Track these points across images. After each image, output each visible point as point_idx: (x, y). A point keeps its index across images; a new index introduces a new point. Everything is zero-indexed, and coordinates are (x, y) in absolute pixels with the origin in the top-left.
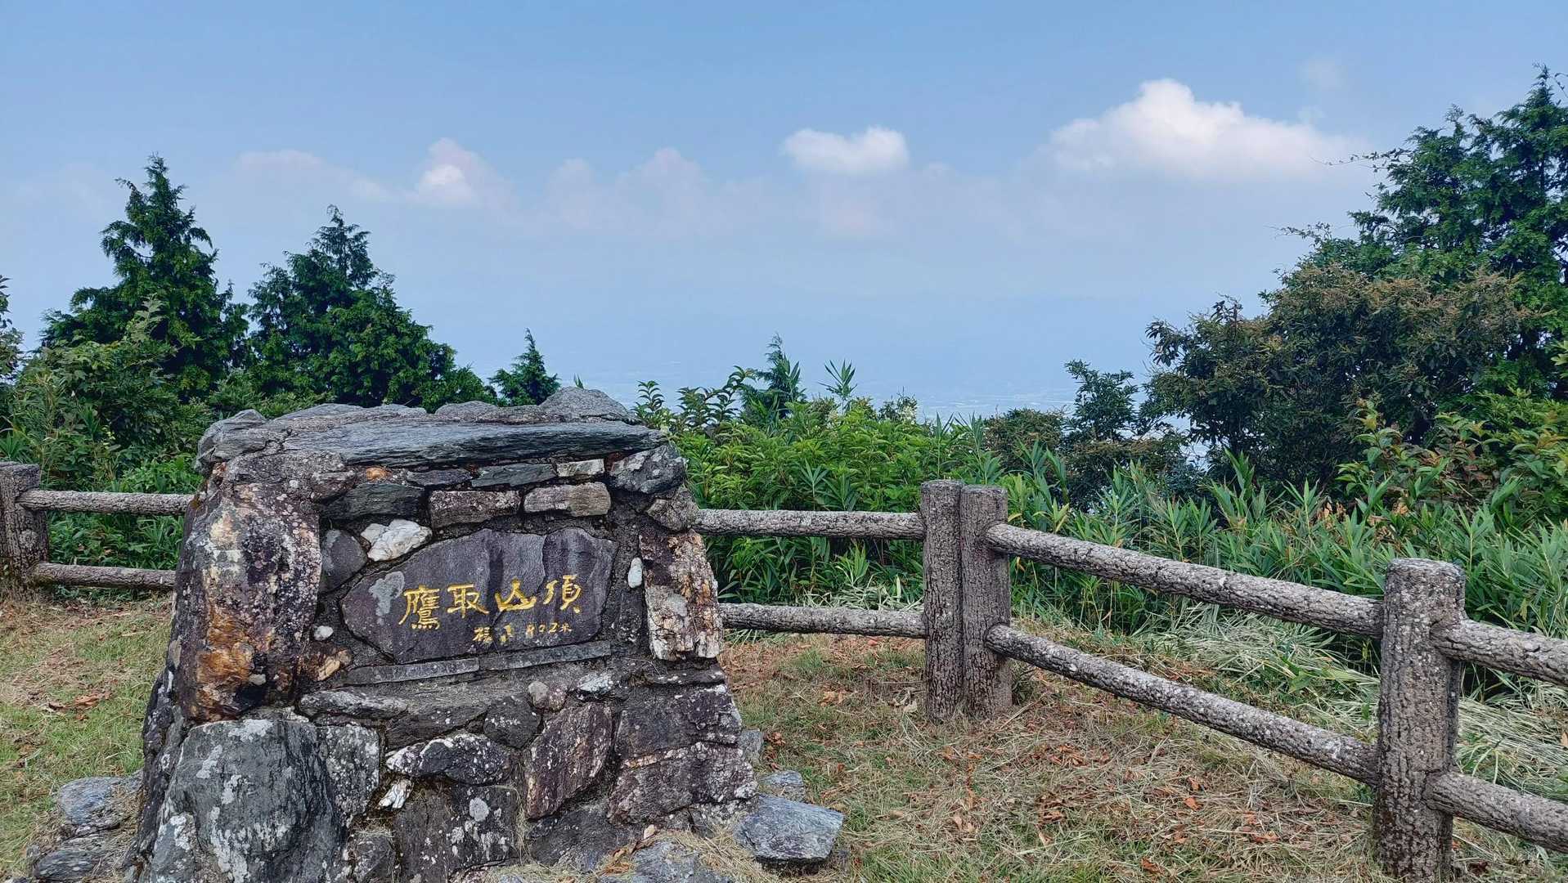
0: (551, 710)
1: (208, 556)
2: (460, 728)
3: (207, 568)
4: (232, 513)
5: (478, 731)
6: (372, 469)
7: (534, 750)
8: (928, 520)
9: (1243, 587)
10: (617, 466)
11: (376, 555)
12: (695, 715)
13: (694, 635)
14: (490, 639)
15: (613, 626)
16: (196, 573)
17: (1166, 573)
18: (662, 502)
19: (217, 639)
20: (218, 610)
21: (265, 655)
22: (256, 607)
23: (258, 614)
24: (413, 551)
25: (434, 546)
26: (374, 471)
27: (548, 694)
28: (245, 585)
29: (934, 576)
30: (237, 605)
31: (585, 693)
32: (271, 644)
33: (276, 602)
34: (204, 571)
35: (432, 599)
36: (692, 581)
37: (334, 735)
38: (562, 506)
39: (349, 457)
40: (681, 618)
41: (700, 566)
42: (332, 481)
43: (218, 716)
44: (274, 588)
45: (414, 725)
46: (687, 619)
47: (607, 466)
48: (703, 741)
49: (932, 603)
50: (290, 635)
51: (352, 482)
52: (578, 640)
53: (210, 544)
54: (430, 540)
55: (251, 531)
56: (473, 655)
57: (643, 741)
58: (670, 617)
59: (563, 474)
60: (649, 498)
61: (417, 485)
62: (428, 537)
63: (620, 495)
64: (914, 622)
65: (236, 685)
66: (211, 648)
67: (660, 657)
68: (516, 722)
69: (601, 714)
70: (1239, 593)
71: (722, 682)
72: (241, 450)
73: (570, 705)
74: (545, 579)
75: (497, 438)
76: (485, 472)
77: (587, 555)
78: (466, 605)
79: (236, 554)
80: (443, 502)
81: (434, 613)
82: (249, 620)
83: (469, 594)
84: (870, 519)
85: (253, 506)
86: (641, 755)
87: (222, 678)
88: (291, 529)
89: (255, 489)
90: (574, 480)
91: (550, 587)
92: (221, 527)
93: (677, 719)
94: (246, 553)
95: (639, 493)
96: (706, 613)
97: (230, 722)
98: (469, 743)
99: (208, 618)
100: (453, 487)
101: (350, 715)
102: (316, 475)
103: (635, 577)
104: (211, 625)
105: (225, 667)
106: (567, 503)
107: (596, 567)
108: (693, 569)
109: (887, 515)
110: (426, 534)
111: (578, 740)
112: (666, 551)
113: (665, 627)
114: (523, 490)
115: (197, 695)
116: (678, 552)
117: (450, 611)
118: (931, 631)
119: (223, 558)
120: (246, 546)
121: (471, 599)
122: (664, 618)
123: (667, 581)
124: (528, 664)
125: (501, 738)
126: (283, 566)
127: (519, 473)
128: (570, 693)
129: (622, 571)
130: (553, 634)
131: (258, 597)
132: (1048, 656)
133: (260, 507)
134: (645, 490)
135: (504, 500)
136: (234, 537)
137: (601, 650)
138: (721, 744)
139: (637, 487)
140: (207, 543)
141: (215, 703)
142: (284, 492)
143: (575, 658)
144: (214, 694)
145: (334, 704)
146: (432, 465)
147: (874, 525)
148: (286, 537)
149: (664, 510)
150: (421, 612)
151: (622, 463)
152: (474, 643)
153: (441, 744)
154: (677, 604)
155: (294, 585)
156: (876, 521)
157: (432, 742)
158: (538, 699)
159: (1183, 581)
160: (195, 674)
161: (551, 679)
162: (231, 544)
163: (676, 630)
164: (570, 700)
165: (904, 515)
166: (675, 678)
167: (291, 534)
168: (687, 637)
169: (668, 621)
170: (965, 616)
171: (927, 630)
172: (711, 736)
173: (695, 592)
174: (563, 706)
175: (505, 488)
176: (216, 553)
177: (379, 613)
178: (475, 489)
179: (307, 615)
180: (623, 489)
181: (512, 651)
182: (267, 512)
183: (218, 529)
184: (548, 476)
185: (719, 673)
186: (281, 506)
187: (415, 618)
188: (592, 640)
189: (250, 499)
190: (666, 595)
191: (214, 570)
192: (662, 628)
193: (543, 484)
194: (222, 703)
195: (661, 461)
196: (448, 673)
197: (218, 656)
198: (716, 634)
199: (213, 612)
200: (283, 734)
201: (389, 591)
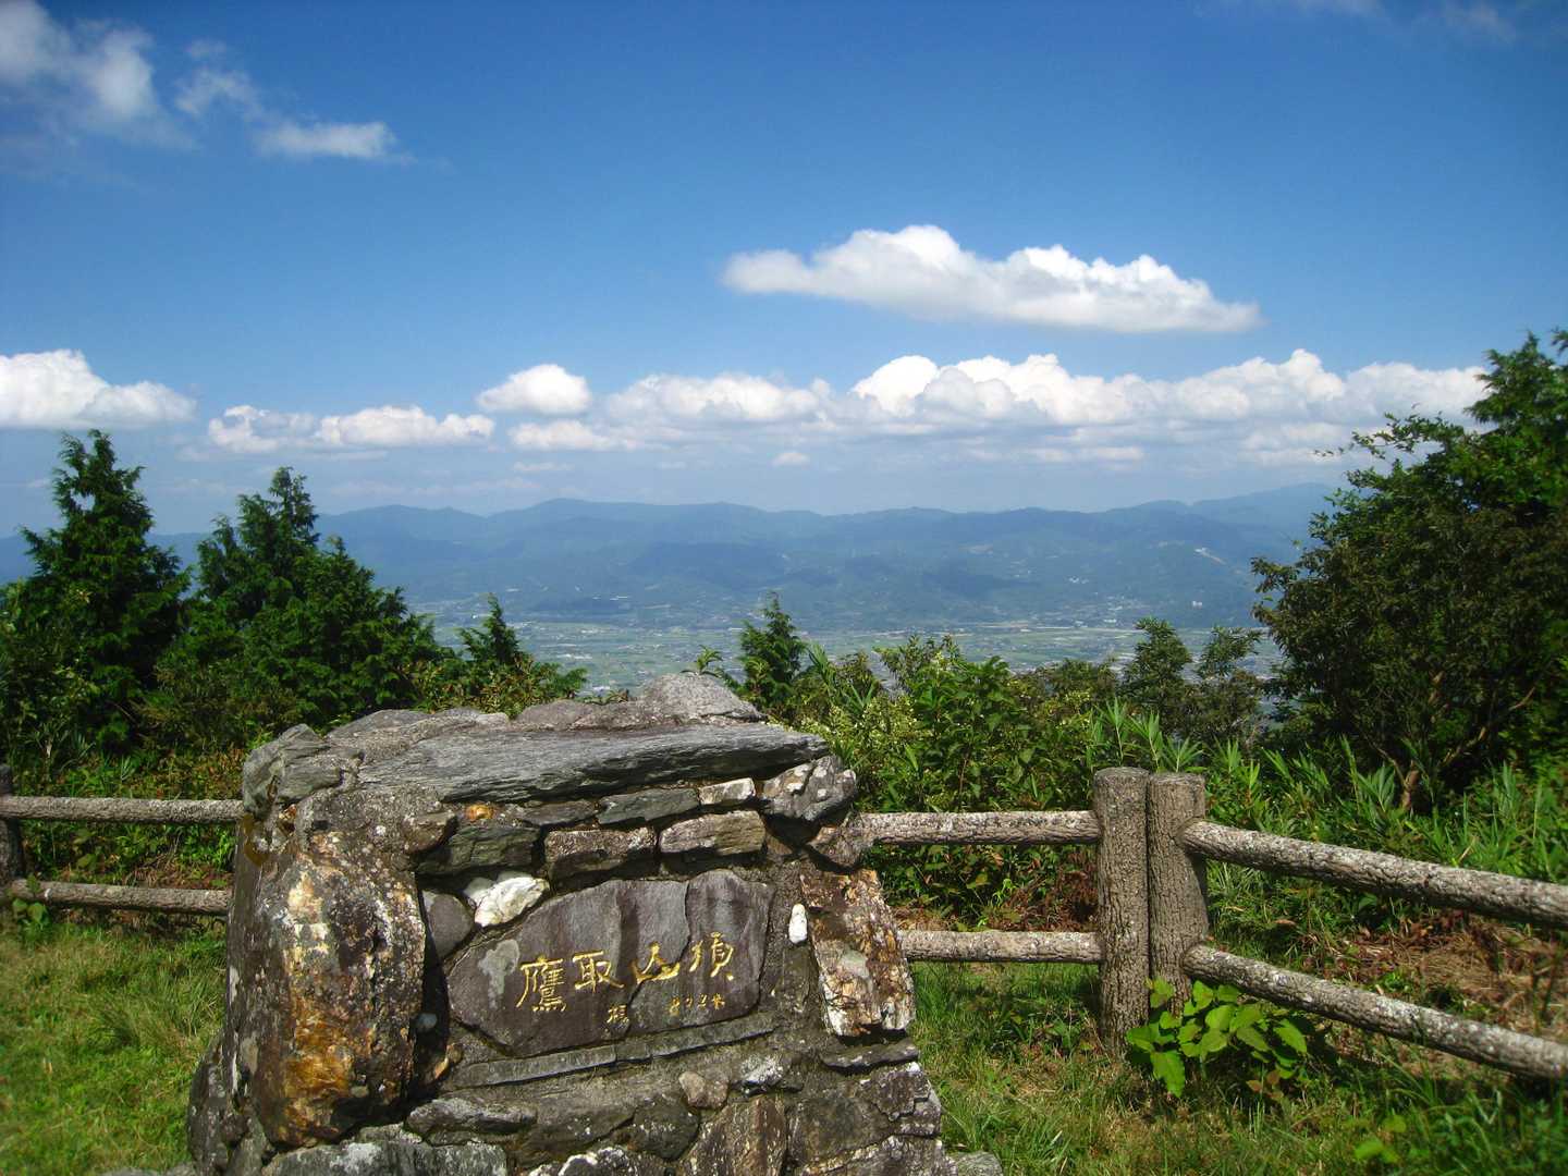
0: (709, 1108)
1: (288, 931)
2: (602, 1138)
3: (288, 948)
4: (313, 874)
5: (623, 1140)
6: (474, 807)
7: (694, 1160)
8: (1106, 819)
9: (1549, 899)
10: (771, 786)
11: (484, 918)
12: (887, 1103)
13: (881, 1003)
14: (626, 1020)
15: (773, 993)
16: (275, 954)
17: (1440, 883)
18: (830, 831)
19: (305, 1042)
20: (307, 1004)
21: (367, 1060)
22: (351, 998)
23: (354, 1007)
24: (527, 910)
25: (553, 902)
26: (478, 810)
27: (705, 1088)
28: (337, 970)
29: (1114, 889)
30: (329, 996)
31: (750, 1085)
32: (372, 1046)
33: (374, 990)
34: (285, 953)
35: (554, 973)
36: (872, 932)
37: (454, 1157)
38: (708, 844)
39: (446, 792)
40: (862, 982)
41: (879, 912)
42: (430, 827)
43: (313, 1141)
44: (371, 973)
45: (548, 1139)
46: (871, 983)
47: (759, 788)
48: (896, 1135)
49: (1111, 921)
50: (394, 1033)
51: (453, 827)
52: (733, 1012)
53: (289, 916)
54: (546, 896)
55: (337, 898)
56: (609, 1042)
57: (825, 1142)
58: (850, 982)
59: (708, 801)
60: (813, 828)
61: (532, 825)
62: (544, 893)
63: (778, 825)
64: (1087, 944)
65: (333, 1098)
66: (302, 1053)
67: (840, 1032)
68: (671, 1128)
69: (772, 1110)
70: (1544, 907)
71: (914, 1058)
72: (310, 787)
73: (733, 1101)
74: (690, 939)
75: (625, 759)
76: (613, 805)
77: (739, 906)
78: (597, 978)
79: (321, 929)
80: (561, 845)
81: (558, 991)
82: (345, 1016)
83: (599, 964)
84: (1029, 821)
85: (335, 863)
86: (824, 1158)
87: (316, 1090)
88: (384, 892)
89: (335, 840)
90: (719, 808)
91: (697, 949)
92: (301, 892)
93: (863, 1108)
94: (333, 927)
95: (802, 820)
96: (893, 973)
97: (329, 1147)
98: (616, 1159)
99: (294, 1015)
100: (572, 825)
101: (469, 1129)
102: (409, 819)
103: (798, 929)
104: (298, 1023)
105: (319, 1076)
106: (714, 838)
107: (750, 920)
108: (873, 917)
109: (1051, 816)
110: (542, 888)
111: (748, 1146)
112: (836, 894)
113: (845, 994)
114: (658, 825)
115: (287, 1113)
116: (850, 893)
117: (578, 987)
118: (1110, 956)
119: (306, 933)
120: (333, 918)
121: (602, 970)
122: (842, 983)
123: (841, 934)
124: (674, 1049)
125: (651, 1147)
126: (378, 941)
127: (653, 800)
128: (732, 1087)
129: (781, 922)
130: (702, 1009)
131: (353, 985)
132: (1271, 984)
133: (344, 863)
134: (810, 816)
135: (638, 838)
136: (317, 903)
137: (761, 1026)
138: (917, 1136)
139: (799, 814)
140: (285, 915)
141: (310, 1124)
142: (370, 841)
143: (730, 1038)
144: (305, 1111)
145: (450, 1117)
146: (546, 798)
147: (1035, 828)
148: (381, 904)
149: (833, 840)
150: (543, 990)
151: (777, 781)
152: (608, 1026)
153: (583, 1161)
154: (855, 964)
155: (395, 967)
156: (1038, 824)
157: (571, 1158)
158: (693, 1096)
159: (1464, 892)
160: (283, 1088)
161: (704, 1067)
162: (315, 915)
163: (858, 997)
164: (734, 1095)
165: (1072, 814)
166: (860, 1058)
167: (384, 898)
168: (874, 1006)
169: (848, 986)
170: (1156, 936)
171: (1104, 954)
172: (905, 1127)
173: (876, 946)
174: (725, 1103)
175: (635, 824)
176: (298, 929)
177: (492, 995)
178: (604, 827)
179: (413, 1005)
180: (781, 817)
181: (655, 1033)
182: (352, 872)
183: (298, 896)
184: (688, 804)
185: (911, 1048)
186: (367, 861)
187: (535, 998)
188: (749, 1013)
189: (331, 853)
190: (840, 951)
191: (298, 951)
192: (840, 996)
193: (683, 816)
194: (318, 1124)
195: (826, 776)
196: (579, 1065)
197: (309, 1063)
198: (907, 999)
199: (300, 1007)
200: (394, 1160)
201: (502, 964)
